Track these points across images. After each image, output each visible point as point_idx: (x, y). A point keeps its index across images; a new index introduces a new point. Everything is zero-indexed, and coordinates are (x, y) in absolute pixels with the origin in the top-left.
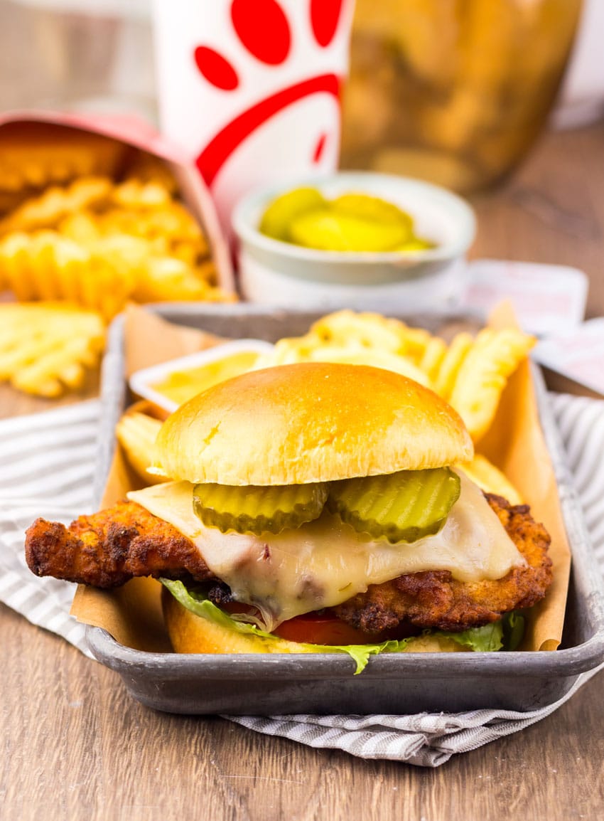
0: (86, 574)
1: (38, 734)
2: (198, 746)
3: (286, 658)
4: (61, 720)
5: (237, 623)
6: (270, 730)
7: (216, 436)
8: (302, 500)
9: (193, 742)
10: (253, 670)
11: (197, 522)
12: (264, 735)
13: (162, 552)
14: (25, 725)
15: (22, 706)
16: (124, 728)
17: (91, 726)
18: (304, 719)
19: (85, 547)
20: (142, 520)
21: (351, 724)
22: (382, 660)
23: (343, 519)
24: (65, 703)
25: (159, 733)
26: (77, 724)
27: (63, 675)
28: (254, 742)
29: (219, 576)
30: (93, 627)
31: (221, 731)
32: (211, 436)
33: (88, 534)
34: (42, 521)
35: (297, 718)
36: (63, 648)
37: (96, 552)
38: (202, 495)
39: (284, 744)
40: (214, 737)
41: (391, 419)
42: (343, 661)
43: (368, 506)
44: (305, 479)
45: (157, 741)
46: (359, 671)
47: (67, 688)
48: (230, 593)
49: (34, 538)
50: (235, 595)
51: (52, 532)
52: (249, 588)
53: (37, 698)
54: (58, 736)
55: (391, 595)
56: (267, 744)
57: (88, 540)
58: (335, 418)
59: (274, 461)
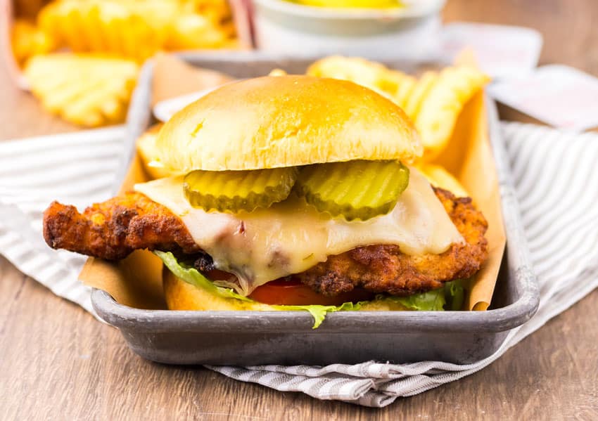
0: (93, 247)
1: (51, 379)
2: (184, 390)
3: (256, 314)
4: (71, 368)
5: (218, 288)
6: (245, 377)
7: (201, 130)
8: (272, 183)
9: (180, 386)
10: (228, 324)
11: (186, 203)
12: (240, 382)
13: (156, 228)
14: (40, 372)
15: (40, 359)
16: (123, 376)
17: (96, 373)
18: (273, 368)
19: (94, 225)
20: (142, 204)
21: (311, 372)
22: (337, 317)
23: (308, 201)
24: (76, 355)
25: (152, 380)
26: (84, 372)
27: (78, 334)
28: (232, 386)
29: (202, 248)
30: (96, 289)
31: (204, 379)
32: (196, 131)
33: (97, 215)
34: (56, 203)
35: (268, 368)
36: (80, 314)
37: (102, 229)
38: (191, 181)
39: (257, 389)
40: (197, 383)
41: (348, 116)
42: (304, 317)
43: (329, 190)
44: (273, 164)
45: (150, 385)
46: (316, 326)
47: (80, 345)
48: (213, 262)
49: (49, 217)
50: (216, 264)
51: (65, 212)
52: (228, 258)
53: (53, 352)
54: (68, 380)
55: (347, 264)
56: (242, 389)
57: (97, 220)
58: (299, 114)
59: (247, 149)
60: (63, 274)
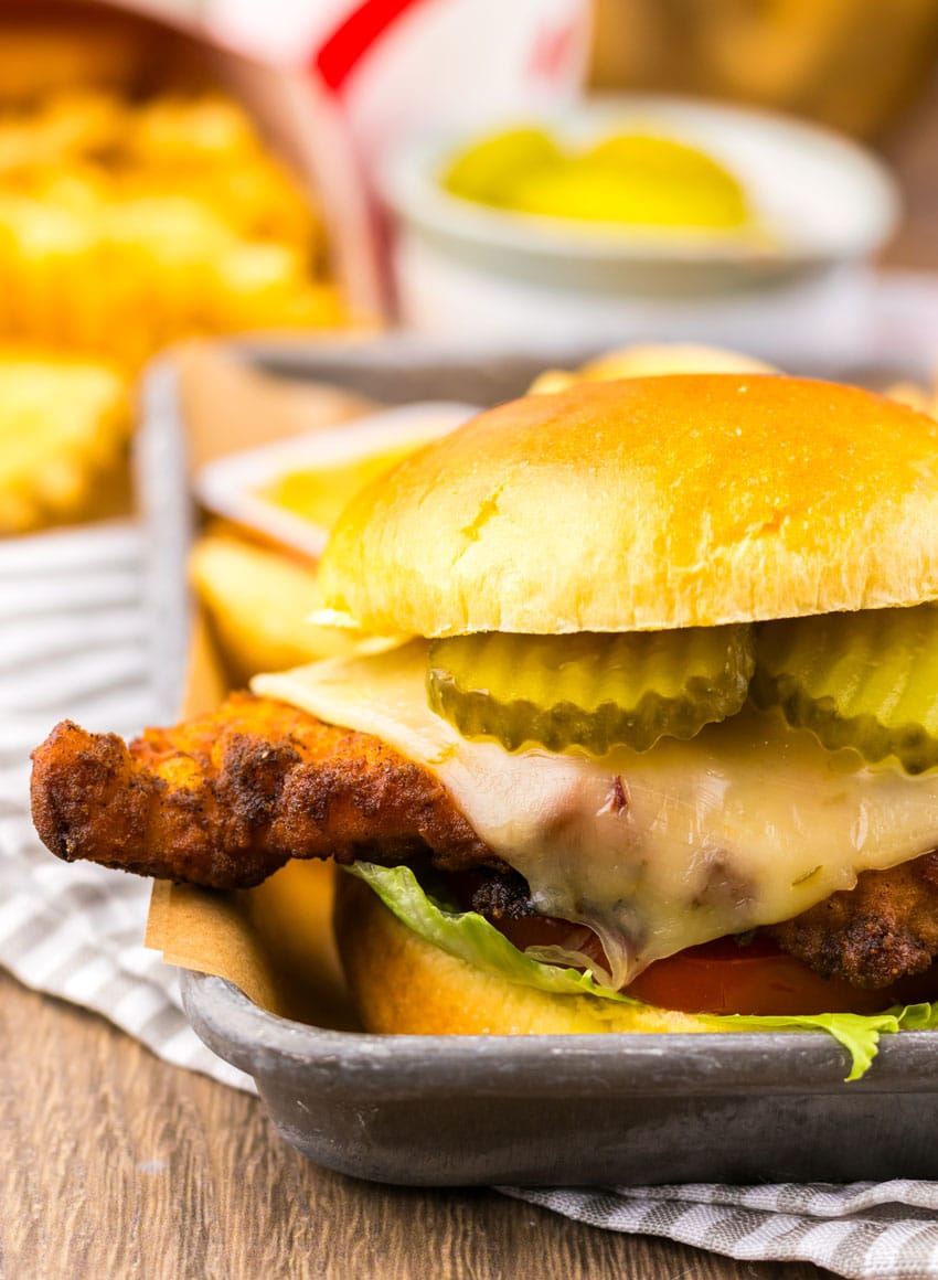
0: (178, 854)
1: (69, 1236)
2: (459, 1260)
3: (680, 1044)
4: (120, 1203)
5: (544, 968)
6: (626, 1220)
7: (493, 520)
8: (702, 669)
9: (446, 1251)
10: (602, 1073)
11: (447, 730)
12: (610, 1234)
13: (363, 797)
14: (36, 1217)
15: (23, 1173)
16: (274, 1220)
17: (194, 1216)
18: (704, 1193)
19: (172, 791)
20: (301, 732)
21: (823, 1203)
22: (910, 1047)
23: (792, 718)
24: (125, 1163)
25: (359, 1232)
26: (159, 1215)
27: (112, 1099)
28: (589, 1249)
29: (501, 854)
30: (202, 975)
31: (505, 1225)
32: (479, 522)
33: (178, 762)
34: (72, 727)
35: (686, 1193)
36: (104, 1042)
37: (201, 802)
39: (660, 1253)
40: (490, 1241)
41: (907, 481)
42: (816, 1049)
43: (852, 688)
44: (718, 614)
45: (356, 1250)
46: (857, 1073)
47: (125, 1130)
48: (529, 897)
49: (53, 767)
50: (540, 898)
51: (97, 753)
52: (573, 883)
53: (57, 1154)
54: (118, 1239)
55: (910, 896)
56: (621, 1255)
57: (178, 775)
58: (781, 473)
59: (641, 571)
60: (42, 927)
